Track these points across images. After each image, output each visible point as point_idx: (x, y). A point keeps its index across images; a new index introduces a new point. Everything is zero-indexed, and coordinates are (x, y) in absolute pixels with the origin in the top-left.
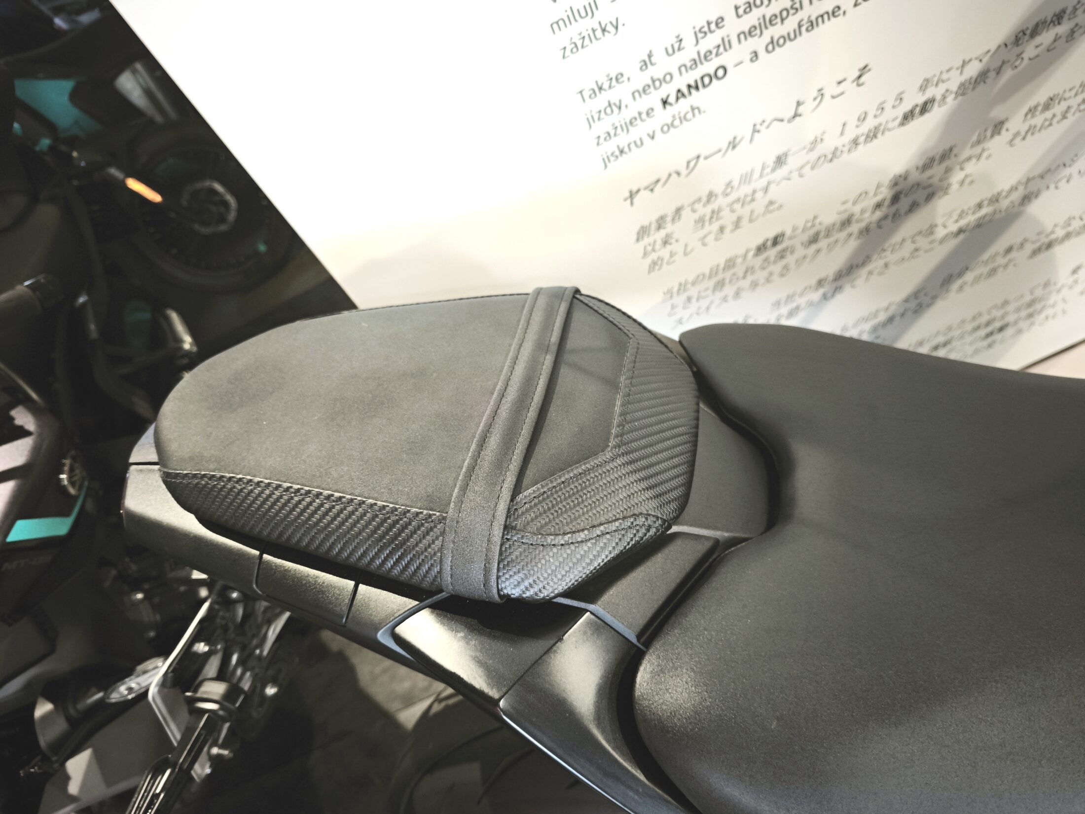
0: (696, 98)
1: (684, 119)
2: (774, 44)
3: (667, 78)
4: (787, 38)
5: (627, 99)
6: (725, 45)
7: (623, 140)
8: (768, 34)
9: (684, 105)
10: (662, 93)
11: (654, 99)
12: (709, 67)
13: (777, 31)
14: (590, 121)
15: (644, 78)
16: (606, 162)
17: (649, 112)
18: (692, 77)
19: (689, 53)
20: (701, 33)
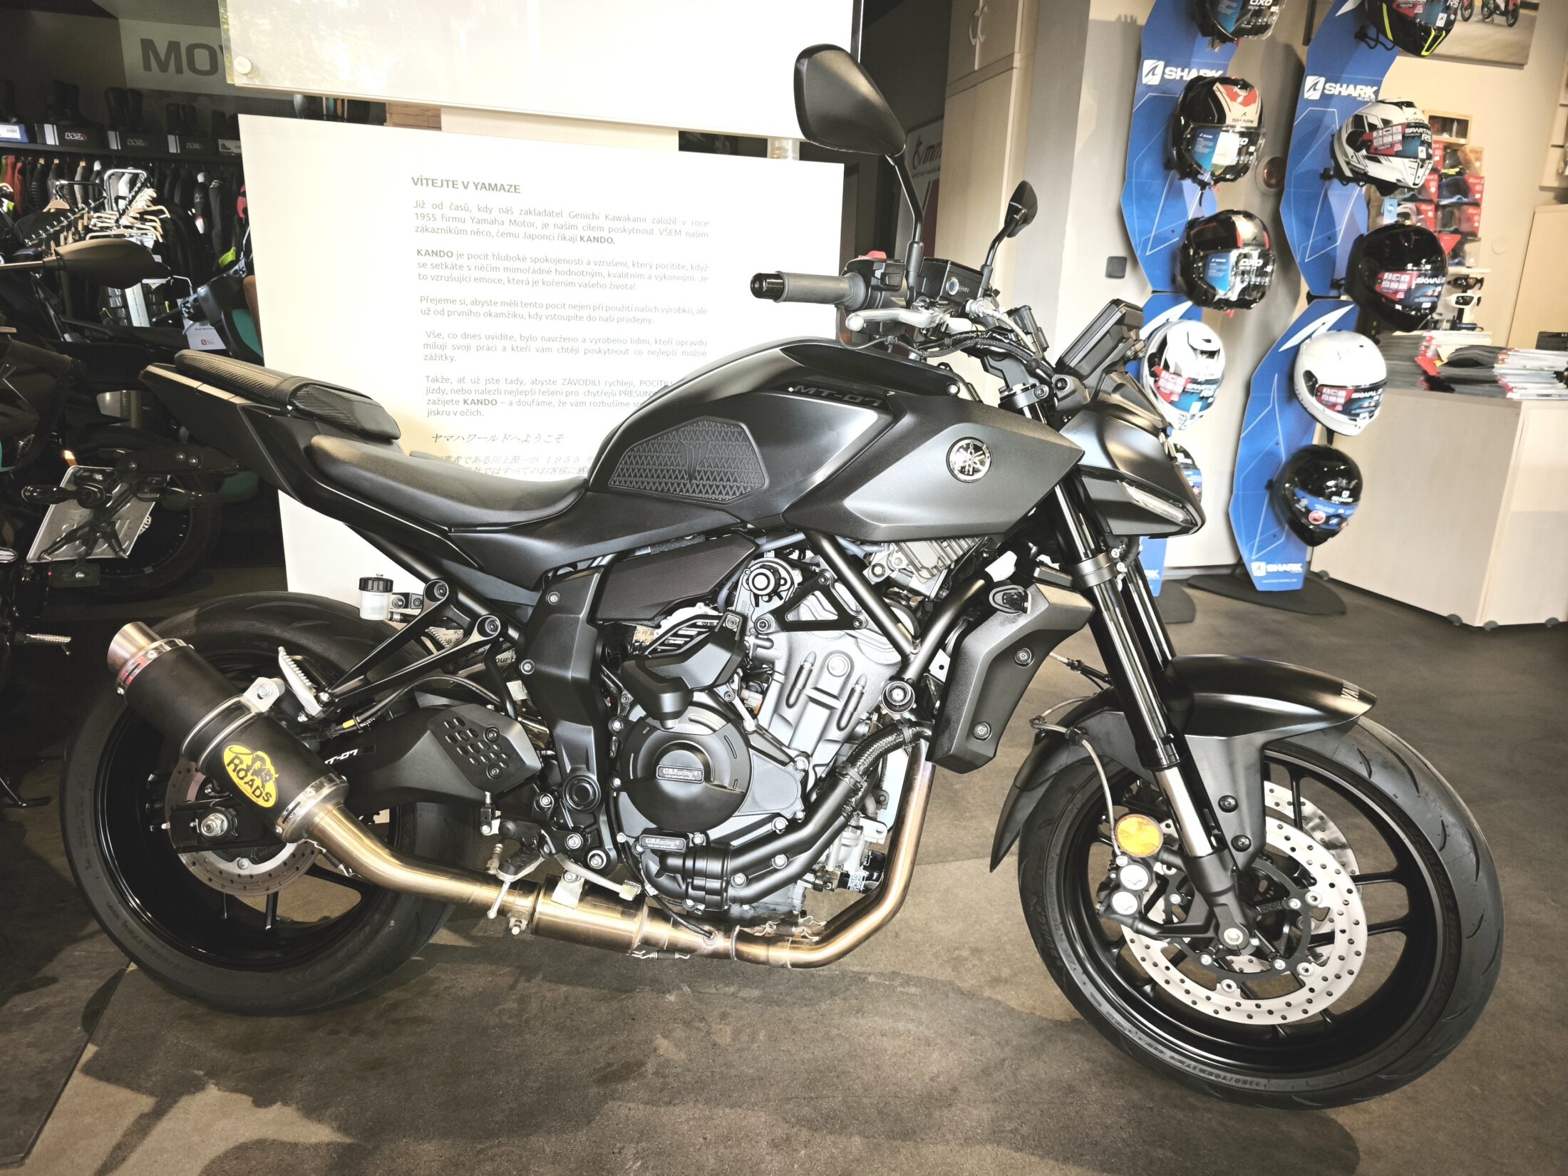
0: (480, 407)
1: (472, 413)
2: (520, 403)
3: (469, 392)
4: (527, 403)
5: (448, 391)
6: (499, 392)
7: (441, 408)
8: (519, 397)
9: (474, 408)
10: (466, 396)
11: (461, 397)
12: (490, 397)
13: (523, 398)
14: (428, 391)
15: (458, 386)
16: (429, 413)
17: (457, 402)
18: (481, 397)
19: (481, 387)
20: (488, 381)
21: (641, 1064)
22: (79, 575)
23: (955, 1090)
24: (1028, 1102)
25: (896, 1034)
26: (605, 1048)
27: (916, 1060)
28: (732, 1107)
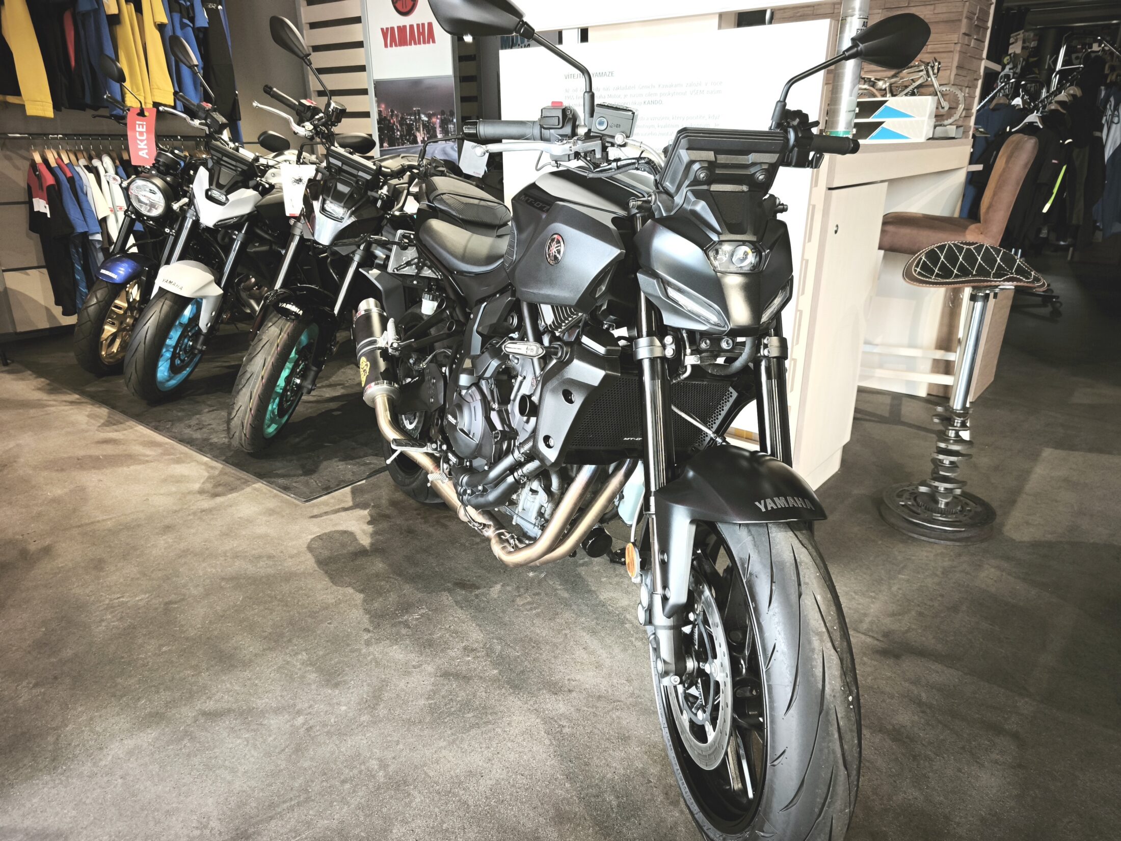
21: (478, 588)
22: (415, 282)
23: (570, 691)
24: (592, 724)
25: (592, 653)
26: (477, 575)
27: (578, 667)
28: (477, 625)
